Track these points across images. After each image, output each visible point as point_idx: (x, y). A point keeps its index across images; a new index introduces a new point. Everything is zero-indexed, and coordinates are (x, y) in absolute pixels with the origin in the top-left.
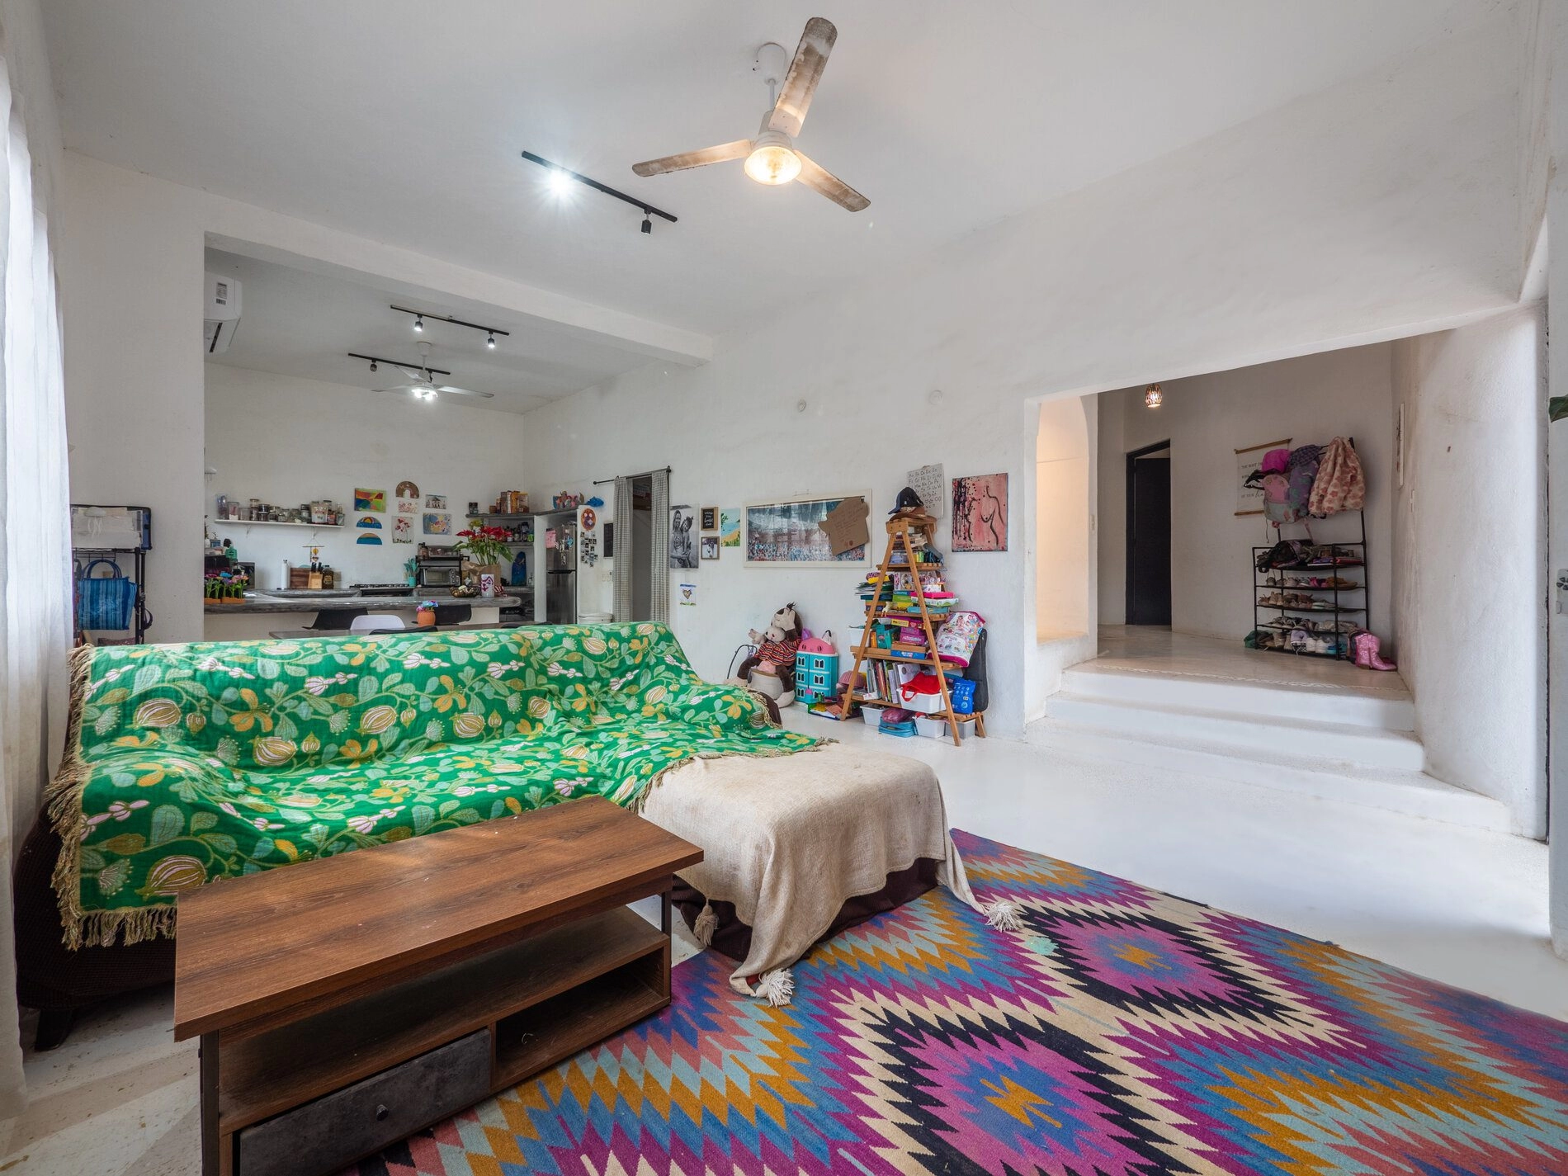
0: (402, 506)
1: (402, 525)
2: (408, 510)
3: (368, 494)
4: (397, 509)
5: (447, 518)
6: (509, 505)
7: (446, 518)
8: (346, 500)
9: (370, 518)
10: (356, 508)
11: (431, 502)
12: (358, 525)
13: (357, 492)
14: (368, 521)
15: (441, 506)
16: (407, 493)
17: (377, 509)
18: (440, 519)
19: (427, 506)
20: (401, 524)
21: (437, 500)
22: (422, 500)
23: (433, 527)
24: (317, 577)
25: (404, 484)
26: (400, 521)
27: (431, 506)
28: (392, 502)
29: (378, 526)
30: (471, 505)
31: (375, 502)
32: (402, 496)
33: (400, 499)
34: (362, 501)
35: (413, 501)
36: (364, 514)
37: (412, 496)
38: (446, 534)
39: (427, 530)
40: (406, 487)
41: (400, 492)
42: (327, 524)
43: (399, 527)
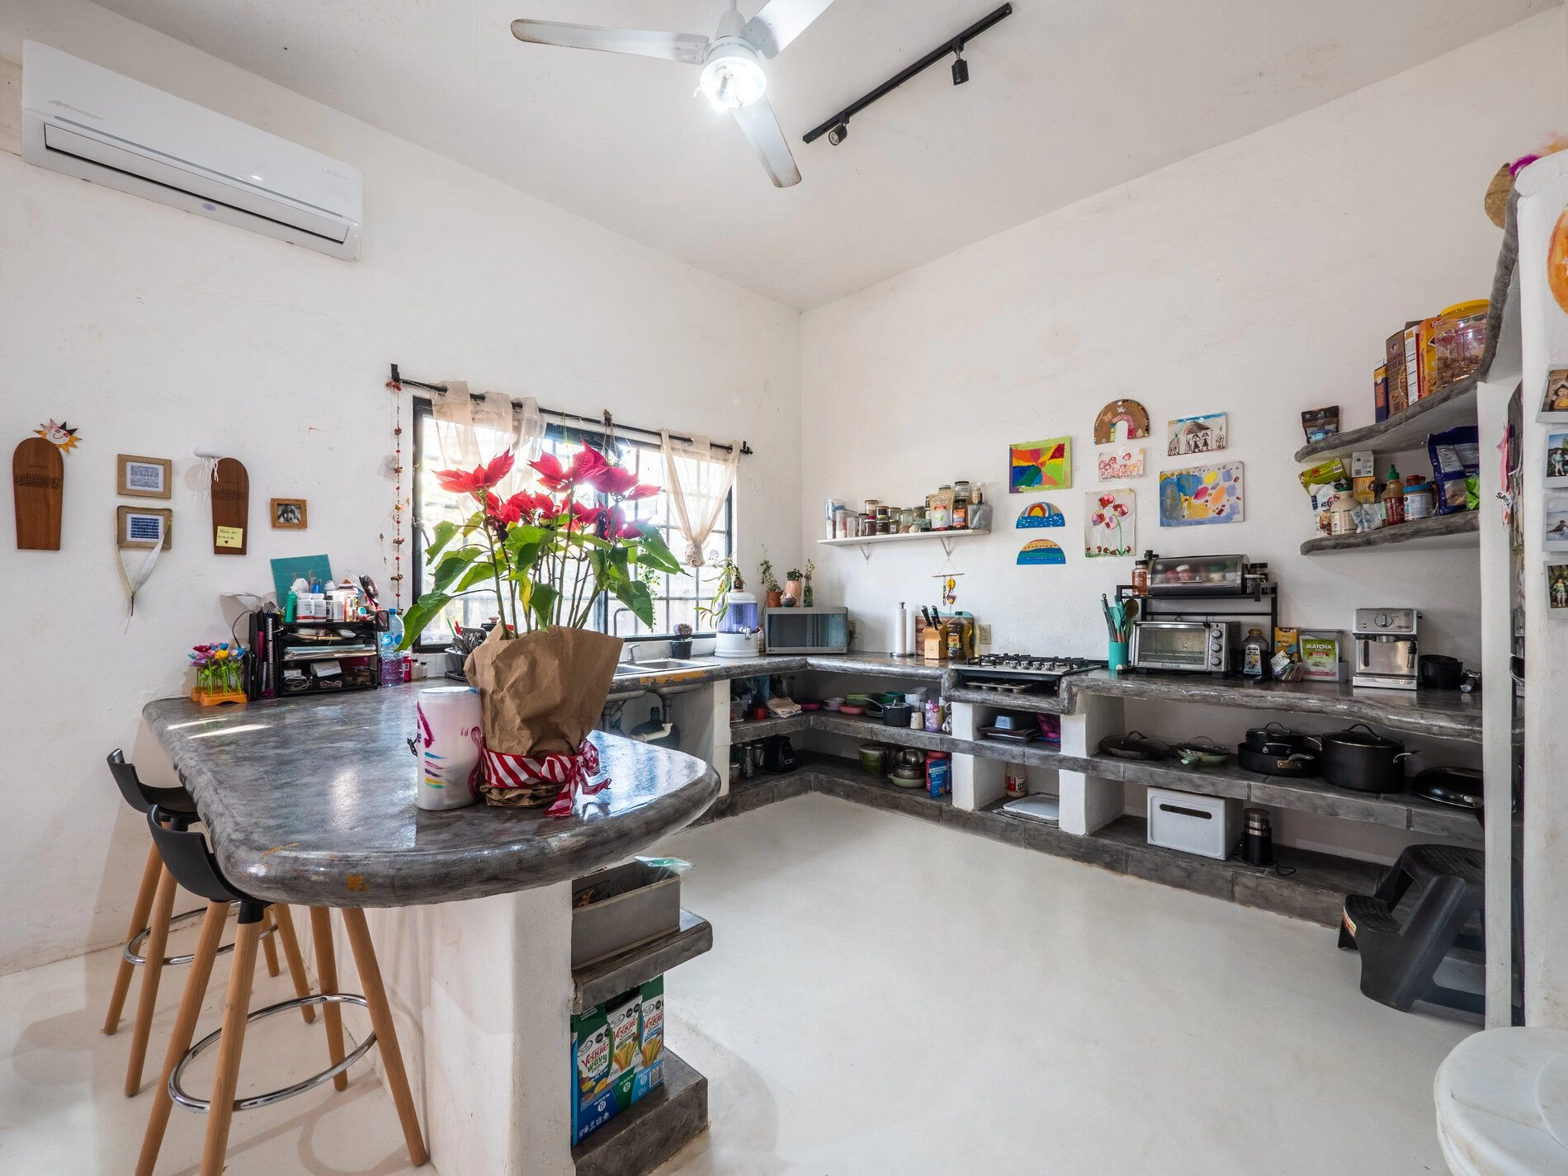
0: (1107, 465)
1: (1108, 512)
2: (1126, 472)
3: (1036, 453)
4: (1096, 472)
5: (1232, 476)
6: (1412, 379)
7: (1227, 476)
8: (992, 474)
9: (1040, 506)
10: (1014, 489)
11: (1183, 439)
12: (1019, 525)
13: (1014, 452)
14: (1038, 512)
15: (1212, 444)
16: (1122, 427)
17: (1054, 483)
18: (1208, 481)
19: (1173, 451)
20: (1108, 509)
21: (1201, 427)
22: (1159, 438)
23: (1191, 506)
24: (932, 636)
25: (1111, 408)
26: (1104, 502)
27: (1183, 447)
28: (1087, 455)
29: (1057, 520)
30: (1310, 419)
31: (1050, 467)
32: (1108, 441)
33: (1105, 447)
34: (1025, 472)
35: (1135, 446)
36: (1030, 497)
37: (1131, 434)
38: (1229, 519)
39: (1170, 515)
40: (1115, 414)
41: (1103, 432)
42: (951, 528)
43: (1101, 517)
